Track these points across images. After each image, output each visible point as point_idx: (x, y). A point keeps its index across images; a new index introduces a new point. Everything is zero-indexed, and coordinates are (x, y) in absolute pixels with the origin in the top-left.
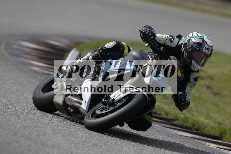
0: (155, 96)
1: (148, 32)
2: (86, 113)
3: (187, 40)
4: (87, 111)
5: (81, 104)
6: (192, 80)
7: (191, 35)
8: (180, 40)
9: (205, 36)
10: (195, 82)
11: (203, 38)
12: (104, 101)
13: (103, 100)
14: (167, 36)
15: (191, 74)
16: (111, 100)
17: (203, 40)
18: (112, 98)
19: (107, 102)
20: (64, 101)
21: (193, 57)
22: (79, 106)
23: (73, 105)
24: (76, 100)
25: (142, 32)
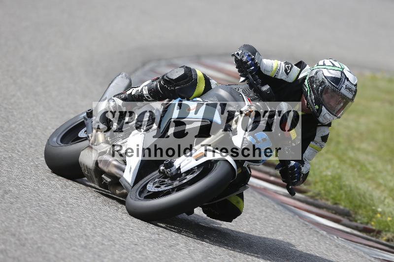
0: (248, 168)
2: (130, 188)
3: (314, 72)
4: (132, 185)
5: (124, 172)
6: (318, 138)
7: (321, 63)
8: (301, 71)
9: (345, 67)
10: (323, 143)
12: (163, 170)
13: (162, 168)
14: (279, 62)
15: (318, 129)
16: (173, 169)
18: (177, 167)
19: (167, 172)
20: (97, 163)
22: (120, 175)
23: (110, 171)
24: (115, 163)
25: (236, 58)
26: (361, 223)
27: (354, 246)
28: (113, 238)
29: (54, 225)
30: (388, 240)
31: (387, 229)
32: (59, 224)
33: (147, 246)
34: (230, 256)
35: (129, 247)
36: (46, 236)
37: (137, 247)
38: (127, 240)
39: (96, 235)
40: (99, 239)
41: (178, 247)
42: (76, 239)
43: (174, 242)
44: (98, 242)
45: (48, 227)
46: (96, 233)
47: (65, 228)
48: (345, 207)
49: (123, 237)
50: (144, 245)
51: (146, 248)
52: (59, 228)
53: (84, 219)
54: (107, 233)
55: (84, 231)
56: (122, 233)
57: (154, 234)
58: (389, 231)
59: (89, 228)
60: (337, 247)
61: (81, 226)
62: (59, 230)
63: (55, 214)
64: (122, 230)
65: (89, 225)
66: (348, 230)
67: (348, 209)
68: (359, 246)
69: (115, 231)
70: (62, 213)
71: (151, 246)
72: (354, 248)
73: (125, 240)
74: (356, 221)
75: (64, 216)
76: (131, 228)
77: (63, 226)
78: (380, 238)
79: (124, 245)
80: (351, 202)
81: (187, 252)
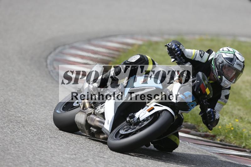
0: (182, 115)
1: (173, 47)
2: (109, 134)
3: (217, 55)
4: (110, 132)
5: (104, 124)
6: (223, 97)
8: (210, 55)
9: (236, 51)
10: (226, 100)
11: (234, 53)
12: (129, 120)
13: (128, 119)
15: (222, 91)
16: (135, 119)
17: (234, 55)
18: (137, 117)
19: (132, 121)
20: (86, 121)
21: (223, 73)
22: (102, 126)
23: (96, 125)
24: (98, 119)
25: (168, 47)
26: (203, 132)
27: (200, 147)
28: (47, 161)
29: (8, 157)
30: (221, 141)
31: (219, 134)
32: (12, 156)
33: (69, 163)
34: (122, 163)
35: (57, 165)
36: (4, 164)
37: (62, 164)
38: (56, 161)
39: (35, 160)
40: (38, 162)
41: (88, 161)
42: (23, 164)
43: (86, 158)
44: (38, 165)
45: (5, 159)
46: (35, 159)
47: (16, 158)
48: (191, 123)
49: (53, 159)
50: (67, 163)
51: (69, 164)
52: (12, 159)
53: (27, 151)
54: (43, 158)
55: (28, 158)
56: (52, 157)
57: (72, 155)
58: (221, 135)
59: (31, 156)
60: (189, 149)
61: (26, 156)
62: (12, 160)
63: (8, 150)
64: (52, 155)
65: (31, 154)
66: (195, 137)
67: (193, 124)
68: (203, 147)
69: (47, 156)
70: (13, 149)
71: (71, 163)
72: (200, 148)
73: (54, 161)
74: (200, 131)
75: (14, 151)
76: (58, 153)
77: (14, 157)
78: (216, 140)
79: (54, 164)
80: (195, 120)
81: (94, 164)
